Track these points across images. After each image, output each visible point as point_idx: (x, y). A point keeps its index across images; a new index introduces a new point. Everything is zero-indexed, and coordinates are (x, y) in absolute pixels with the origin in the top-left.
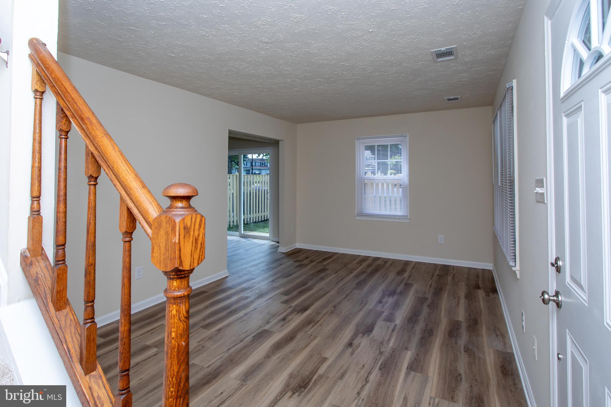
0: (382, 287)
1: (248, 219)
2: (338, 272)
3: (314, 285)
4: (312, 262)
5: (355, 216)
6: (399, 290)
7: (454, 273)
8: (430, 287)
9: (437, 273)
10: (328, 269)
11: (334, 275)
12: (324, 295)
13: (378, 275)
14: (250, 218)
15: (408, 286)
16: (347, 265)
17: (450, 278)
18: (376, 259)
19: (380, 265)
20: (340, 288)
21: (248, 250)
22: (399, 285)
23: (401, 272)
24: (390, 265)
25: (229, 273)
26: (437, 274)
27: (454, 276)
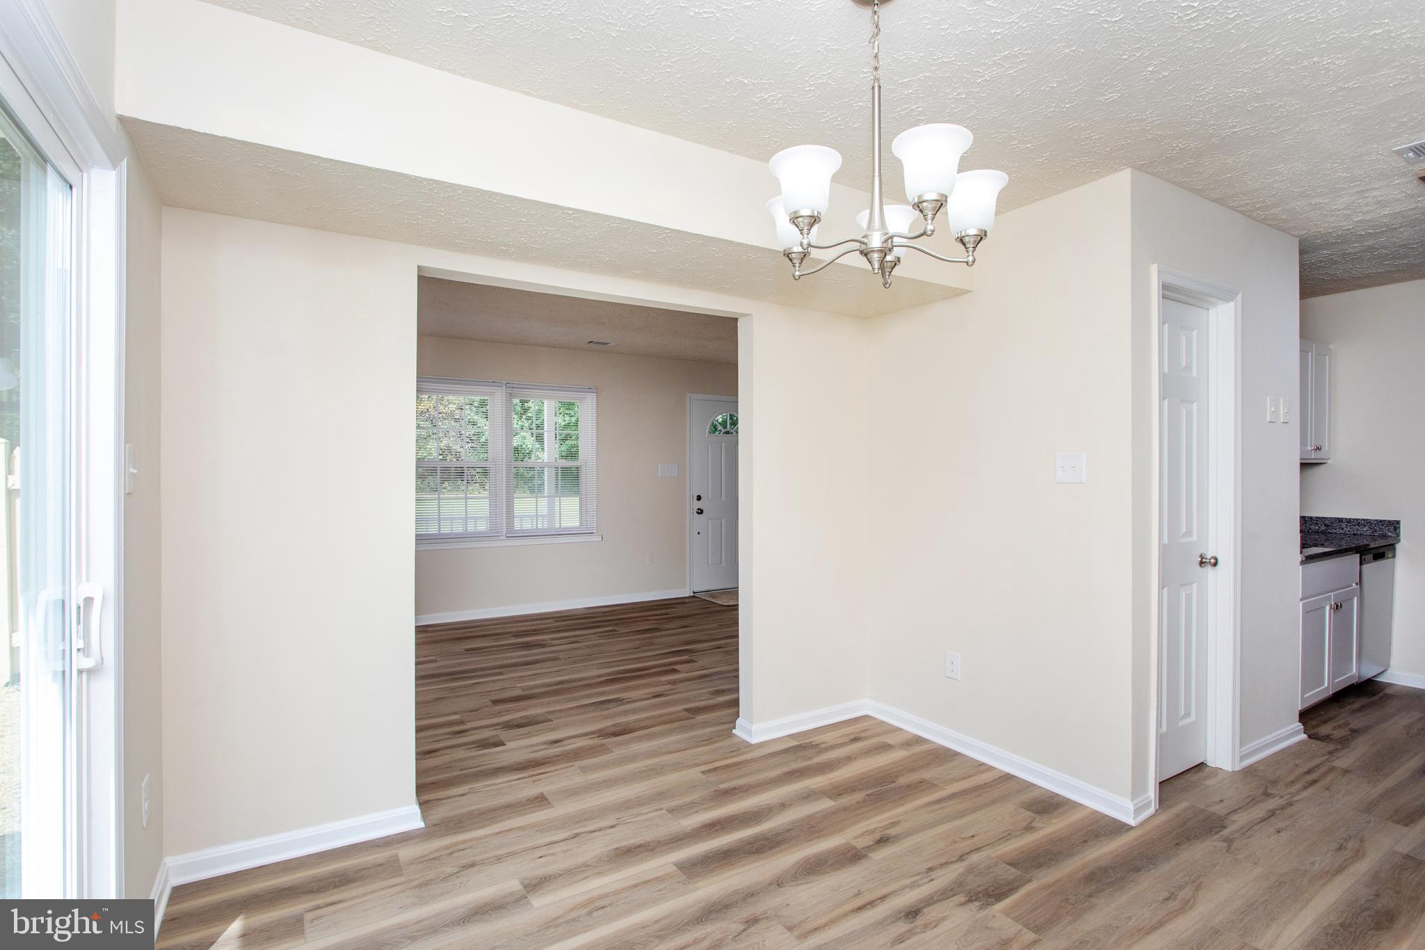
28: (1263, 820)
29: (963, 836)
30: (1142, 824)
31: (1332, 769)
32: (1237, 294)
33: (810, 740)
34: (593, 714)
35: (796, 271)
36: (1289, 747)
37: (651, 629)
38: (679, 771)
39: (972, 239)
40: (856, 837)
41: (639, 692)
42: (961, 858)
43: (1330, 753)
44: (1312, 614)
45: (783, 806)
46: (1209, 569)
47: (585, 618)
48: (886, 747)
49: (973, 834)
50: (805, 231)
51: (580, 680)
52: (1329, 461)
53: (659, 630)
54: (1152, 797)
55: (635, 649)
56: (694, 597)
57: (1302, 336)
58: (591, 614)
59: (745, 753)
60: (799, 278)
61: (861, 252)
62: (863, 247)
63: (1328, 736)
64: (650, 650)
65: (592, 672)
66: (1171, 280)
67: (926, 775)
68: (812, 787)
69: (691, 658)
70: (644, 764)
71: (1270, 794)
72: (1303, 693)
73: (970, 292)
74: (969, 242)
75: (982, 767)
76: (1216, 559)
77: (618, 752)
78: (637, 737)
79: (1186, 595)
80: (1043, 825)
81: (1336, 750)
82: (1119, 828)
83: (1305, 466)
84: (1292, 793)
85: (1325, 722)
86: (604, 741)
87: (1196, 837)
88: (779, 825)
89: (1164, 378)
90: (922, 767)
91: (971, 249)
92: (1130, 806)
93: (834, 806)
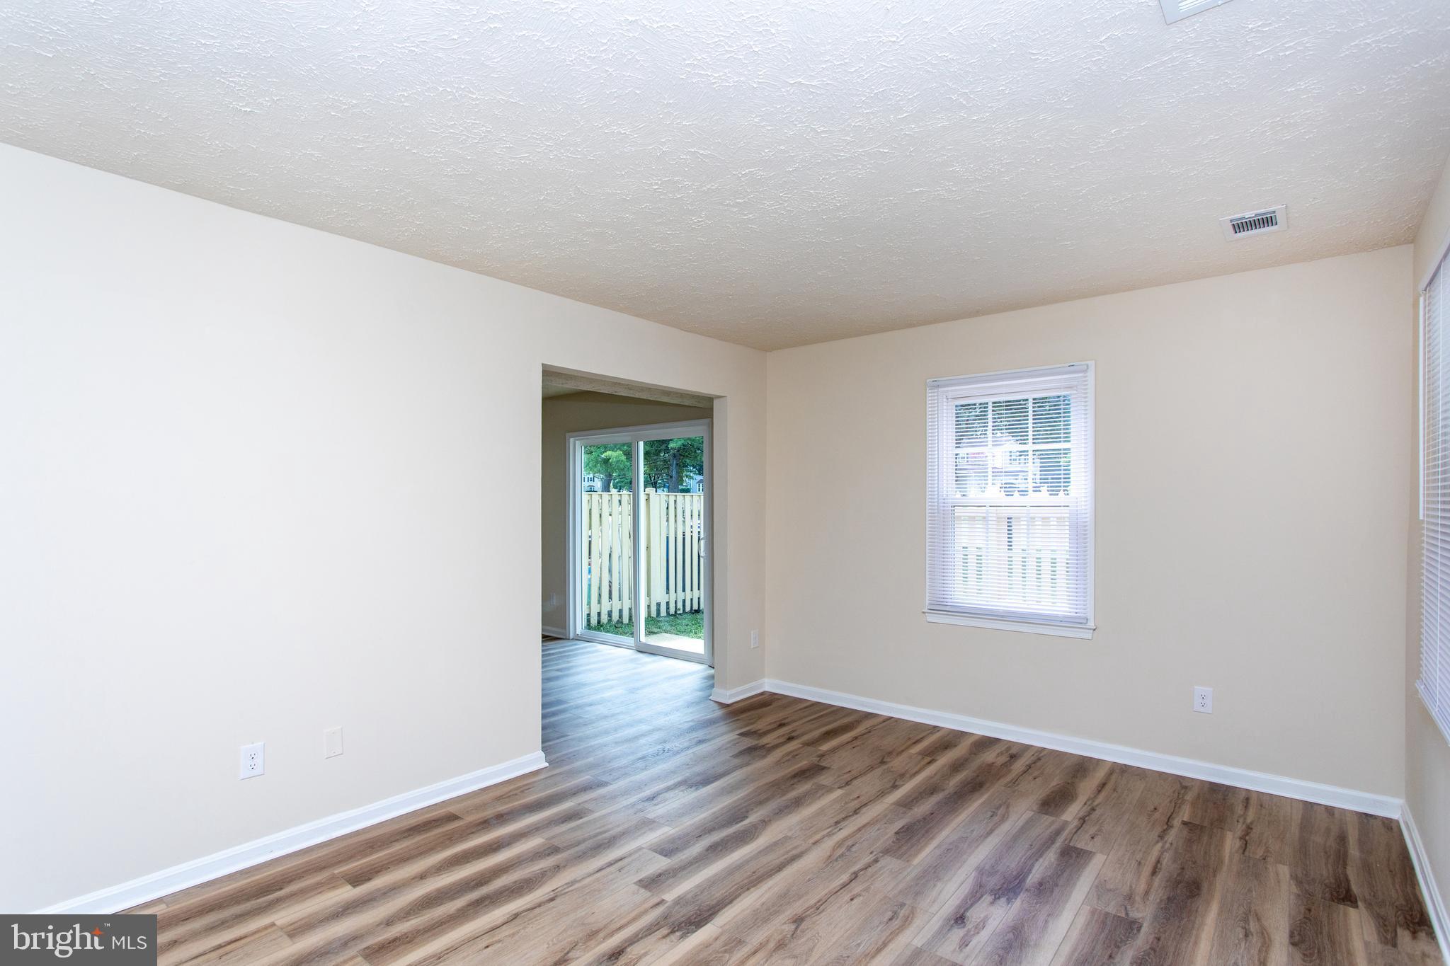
0: (980, 855)
1: (678, 602)
2: (855, 782)
3: (765, 823)
4: (790, 739)
5: (924, 613)
6: (1037, 873)
7: (1249, 821)
8: (1154, 873)
9: (1185, 814)
10: (829, 768)
11: (839, 792)
12: (780, 868)
13: (976, 804)
14: (684, 601)
15: (1072, 857)
16: (888, 760)
17: (1230, 842)
18: (986, 743)
19: (991, 765)
20: (840, 844)
21: (638, 689)
22: (1040, 853)
23: (1054, 802)
24: (1023, 768)
25: (546, 761)
26: (1185, 819)
27: (1247, 834)
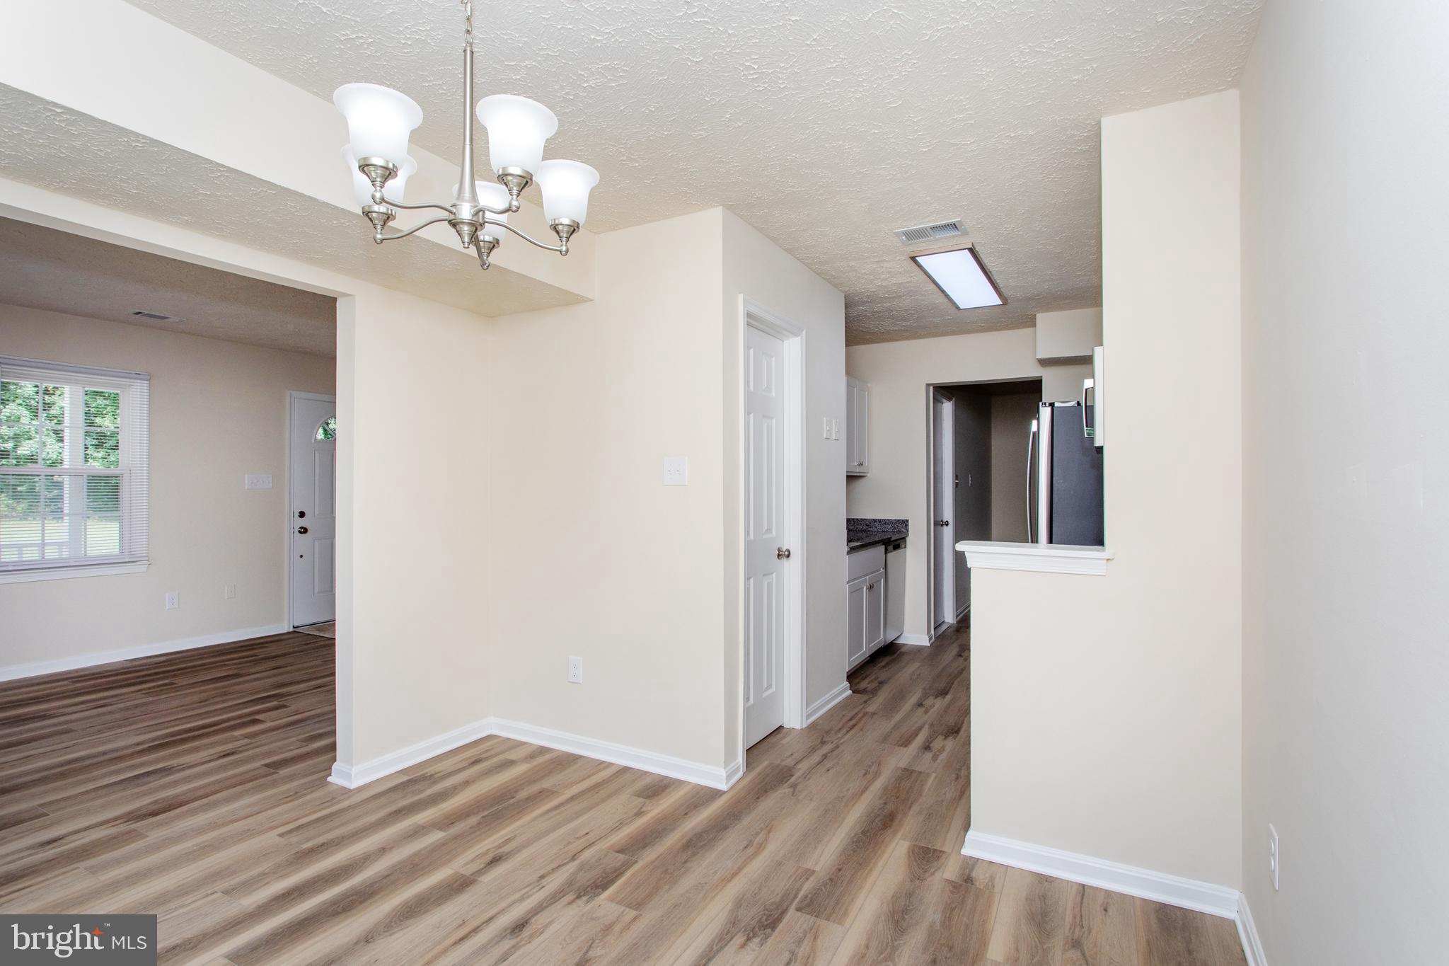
28: (819, 763)
29: (577, 836)
30: (732, 788)
31: (866, 714)
32: (802, 331)
33: (425, 772)
34: (120, 794)
35: (377, 233)
36: (840, 702)
37: (228, 676)
38: (246, 841)
39: (566, 229)
40: (466, 864)
41: (200, 754)
42: (573, 858)
43: (865, 702)
44: (855, 592)
45: (383, 851)
46: (784, 560)
47: (126, 673)
48: (511, 763)
49: (586, 832)
50: (378, 183)
51: (104, 753)
52: (868, 475)
53: (240, 675)
54: (741, 762)
55: (200, 702)
56: (295, 632)
57: (848, 373)
58: (135, 667)
59: (340, 801)
60: (381, 242)
61: (450, 222)
62: (452, 217)
63: (865, 689)
64: (223, 701)
65: (127, 740)
66: (753, 310)
67: (546, 784)
68: (419, 823)
69: (281, 703)
70: (194, 843)
71: (825, 742)
72: (850, 656)
73: (591, 300)
74: (563, 231)
75: (602, 765)
76: (789, 551)
77: (155, 836)
78: (187, 811)
79: (768, 583)
80: (652, 808)
81: (869, 699)
82: (715, 794)
83: (851, 478)
84: (839, 738)
85: (863, 679)
86: (134, 826)
87: (772, 789)
88: (376, 874)
89: (749, 395)
90: (542, 778)
91: (564, 239)
92: (723, 773)
93: (445, 836)
